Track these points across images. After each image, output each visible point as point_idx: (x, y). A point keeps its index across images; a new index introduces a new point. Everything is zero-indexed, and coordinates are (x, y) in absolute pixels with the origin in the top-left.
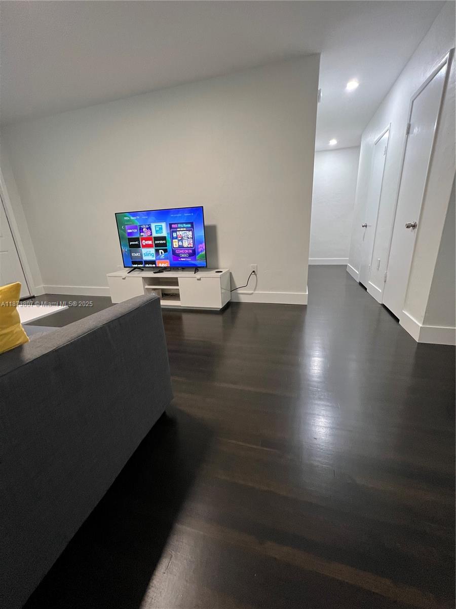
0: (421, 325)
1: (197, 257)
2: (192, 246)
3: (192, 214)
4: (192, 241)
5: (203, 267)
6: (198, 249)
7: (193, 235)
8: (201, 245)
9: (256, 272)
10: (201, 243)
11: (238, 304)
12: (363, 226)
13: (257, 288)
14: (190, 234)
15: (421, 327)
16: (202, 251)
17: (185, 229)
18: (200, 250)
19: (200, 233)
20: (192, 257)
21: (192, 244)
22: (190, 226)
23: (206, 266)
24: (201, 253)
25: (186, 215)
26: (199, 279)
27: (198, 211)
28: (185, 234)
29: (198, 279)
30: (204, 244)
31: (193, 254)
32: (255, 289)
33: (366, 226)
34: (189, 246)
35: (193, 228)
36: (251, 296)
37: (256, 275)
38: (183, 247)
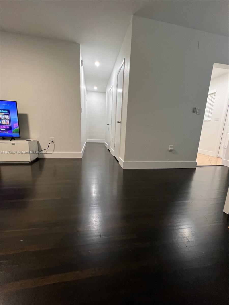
0: (124, 162)
1: (13, 131)
2: (9, 124)
3: (9, 105)
4: (9, 121)
5: (18, 137)
6: (14, 126)
7: (9, 117)
8: (15, 124)
9: (53, 141)
10: (16, 123)
11: (44, 159)
12: (108, 125)
13: (55, 150)
14: (7, 117)
15: (124, 163)
16: (16, 128)
17: (3, 113)
18: (15, 127)
19: (14, 117)
20: (9, 131)
21: (9, 123)
22: (7, 112)
23: (20, 137)
24: (15, 129)
25: (4, 105)
26: (14, 144)
27: (13, 104)
28: (3, 116)
29: (12, 144)
30: (18, 123)
31: (10, 129)
32: (54, 151)
33: (109, 125)
34: (6, 124)
35: (9, 113)
36: (51, 154)
37: (54, 143)
38: (2, 125)
